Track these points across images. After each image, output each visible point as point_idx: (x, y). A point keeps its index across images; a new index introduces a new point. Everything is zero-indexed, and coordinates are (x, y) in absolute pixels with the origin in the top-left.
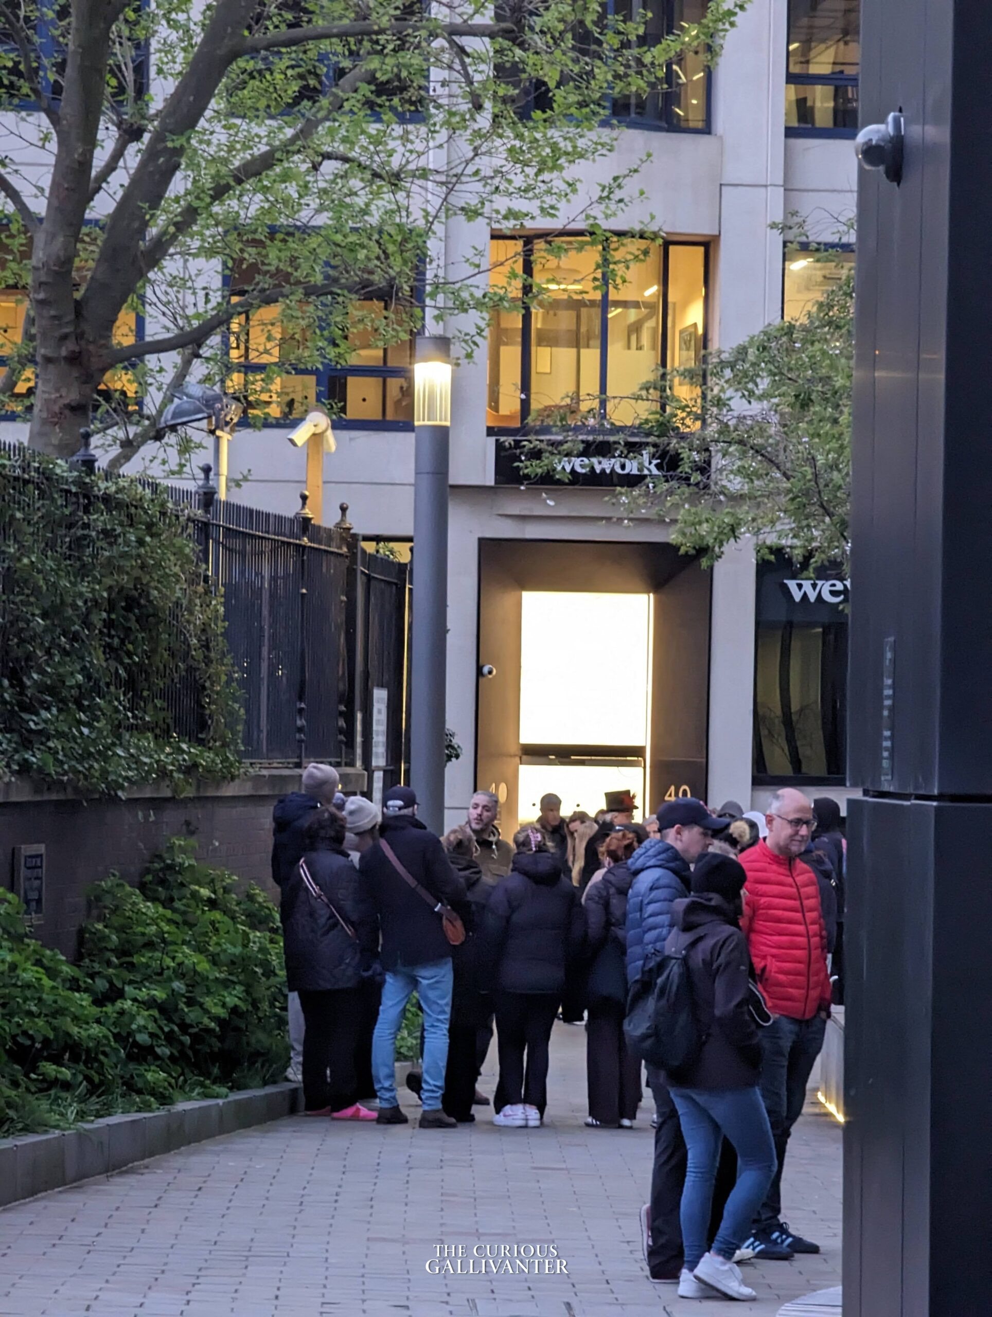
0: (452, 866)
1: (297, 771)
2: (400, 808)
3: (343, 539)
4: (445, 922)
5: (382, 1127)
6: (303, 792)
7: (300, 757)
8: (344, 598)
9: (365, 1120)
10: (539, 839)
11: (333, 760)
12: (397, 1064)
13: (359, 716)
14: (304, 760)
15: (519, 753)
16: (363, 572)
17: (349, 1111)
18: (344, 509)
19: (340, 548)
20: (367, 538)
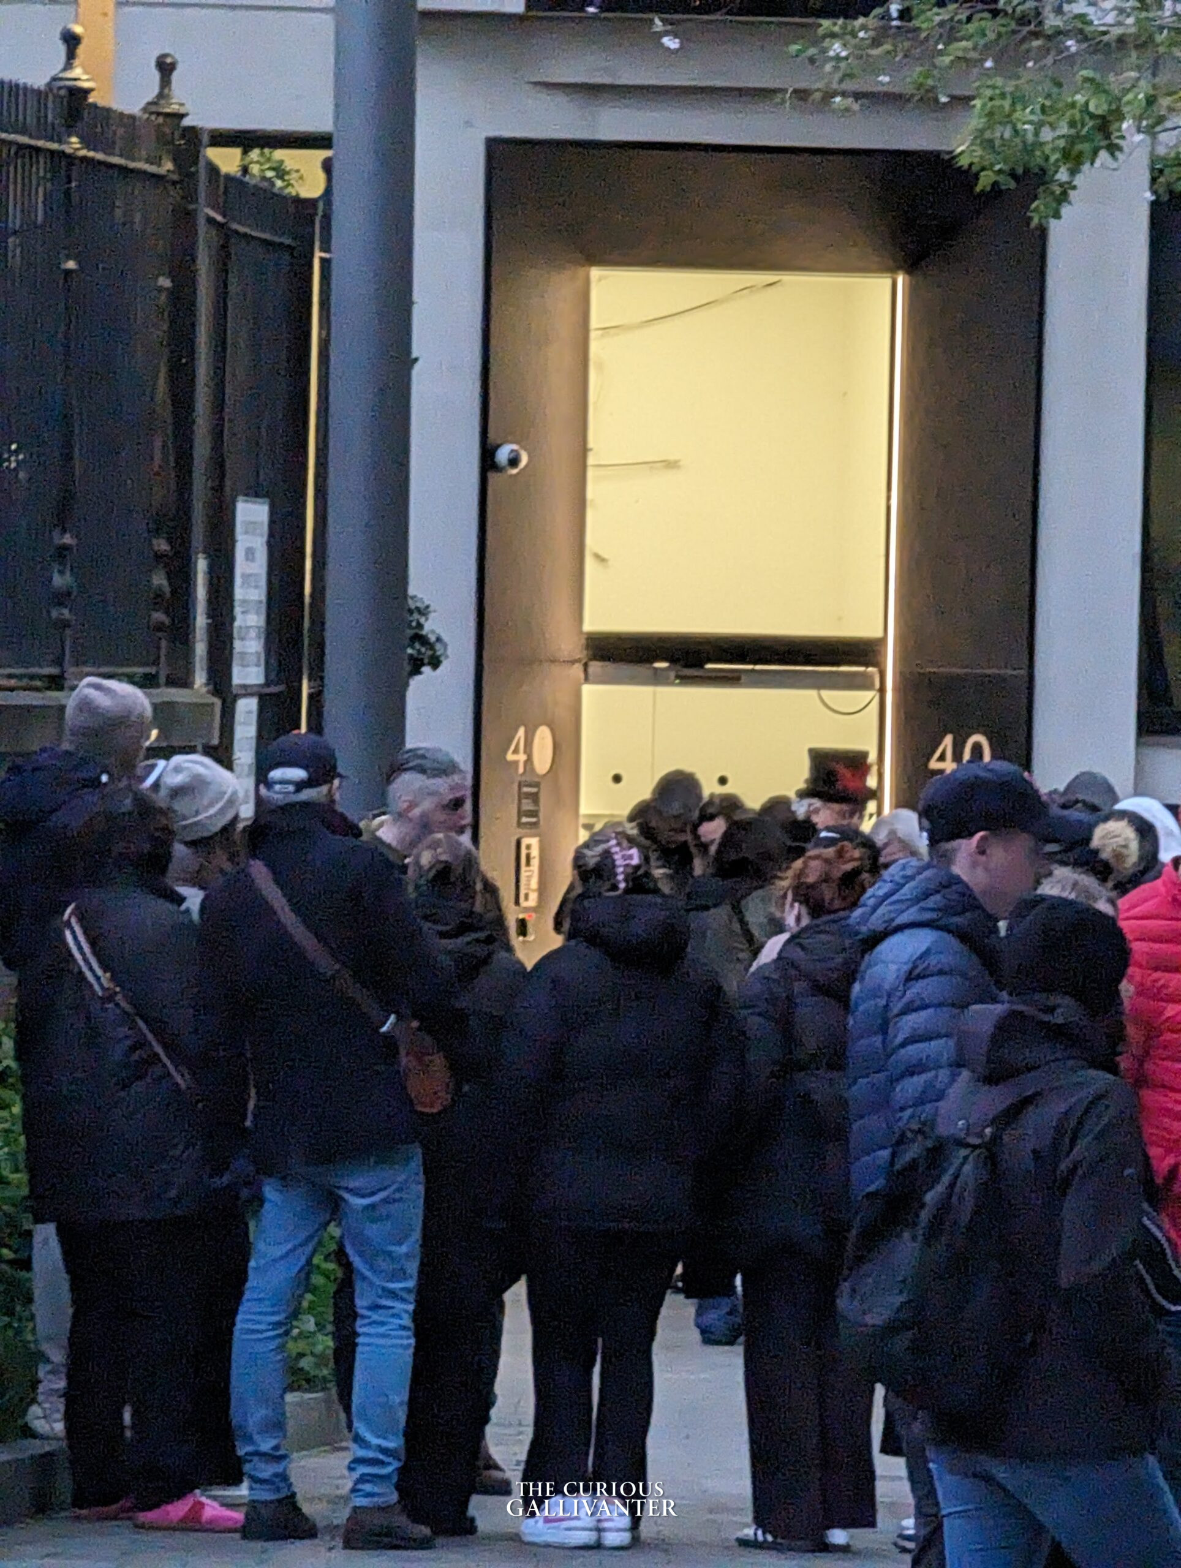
0: (425, 926)
1: (53, 697)
2: (300, 786)
3: (164, 141)
4: (404, 1060)
5: (258, 1545)
6: (66, 746)
7: (59, 662)
8: (165, 282)
9: (213, 1528)
10: (635, 861)
11: (140, 670)
12: (290, 1397)
13: (202, 565)
14: (71, 670)
15: (582, 654)
16: (211, 221)
17: (178, 1509)
18: (166, 68)
19: (158, 162)
20: (222, 139)
